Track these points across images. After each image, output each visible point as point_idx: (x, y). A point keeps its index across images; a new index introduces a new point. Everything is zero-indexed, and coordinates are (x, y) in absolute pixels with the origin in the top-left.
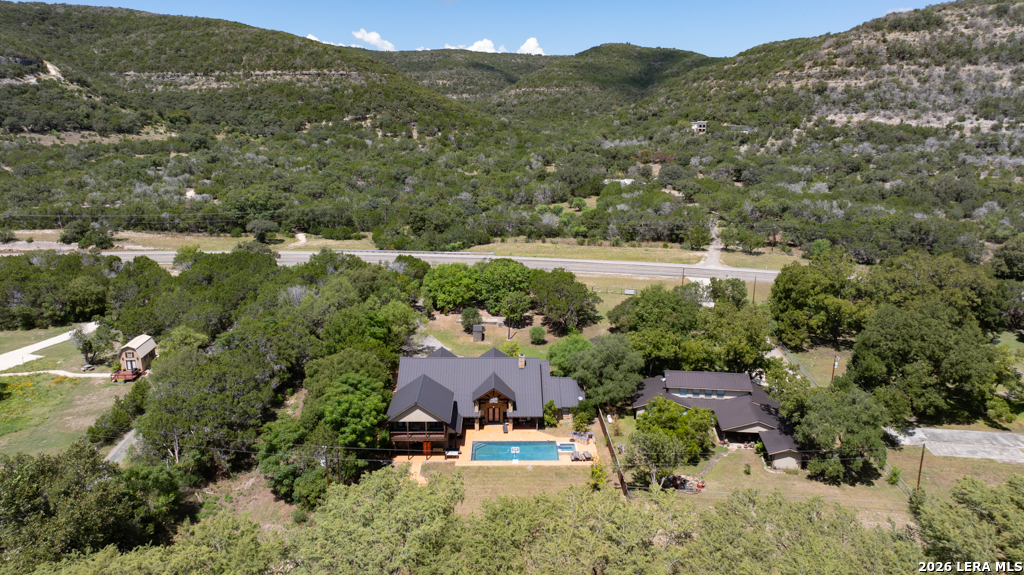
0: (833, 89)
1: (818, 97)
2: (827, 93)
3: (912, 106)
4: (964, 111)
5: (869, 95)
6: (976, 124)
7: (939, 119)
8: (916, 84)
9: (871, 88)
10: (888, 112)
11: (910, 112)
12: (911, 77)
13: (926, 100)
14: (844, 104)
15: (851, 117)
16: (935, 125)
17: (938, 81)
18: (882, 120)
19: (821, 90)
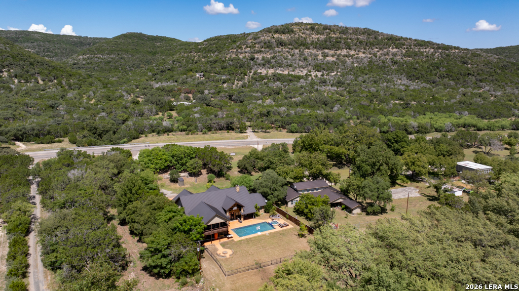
0: (258, 58)
1: (252, 62)
2: (255, 60)
3: (291, 66)
4: (310, 68)
5: (273, 61)
6: (315, 74)
7: (302, 72)
8: (290, 57)
9: (273, 58)
10: (282, 69)
11: (291, 69)
12: (287, 53)
13: (295, 64)
14: (263, 65)
15: (268, 71)
16: (301, 74)
17: (298, 56)
18: (280, 72)
19: (252, 59)
